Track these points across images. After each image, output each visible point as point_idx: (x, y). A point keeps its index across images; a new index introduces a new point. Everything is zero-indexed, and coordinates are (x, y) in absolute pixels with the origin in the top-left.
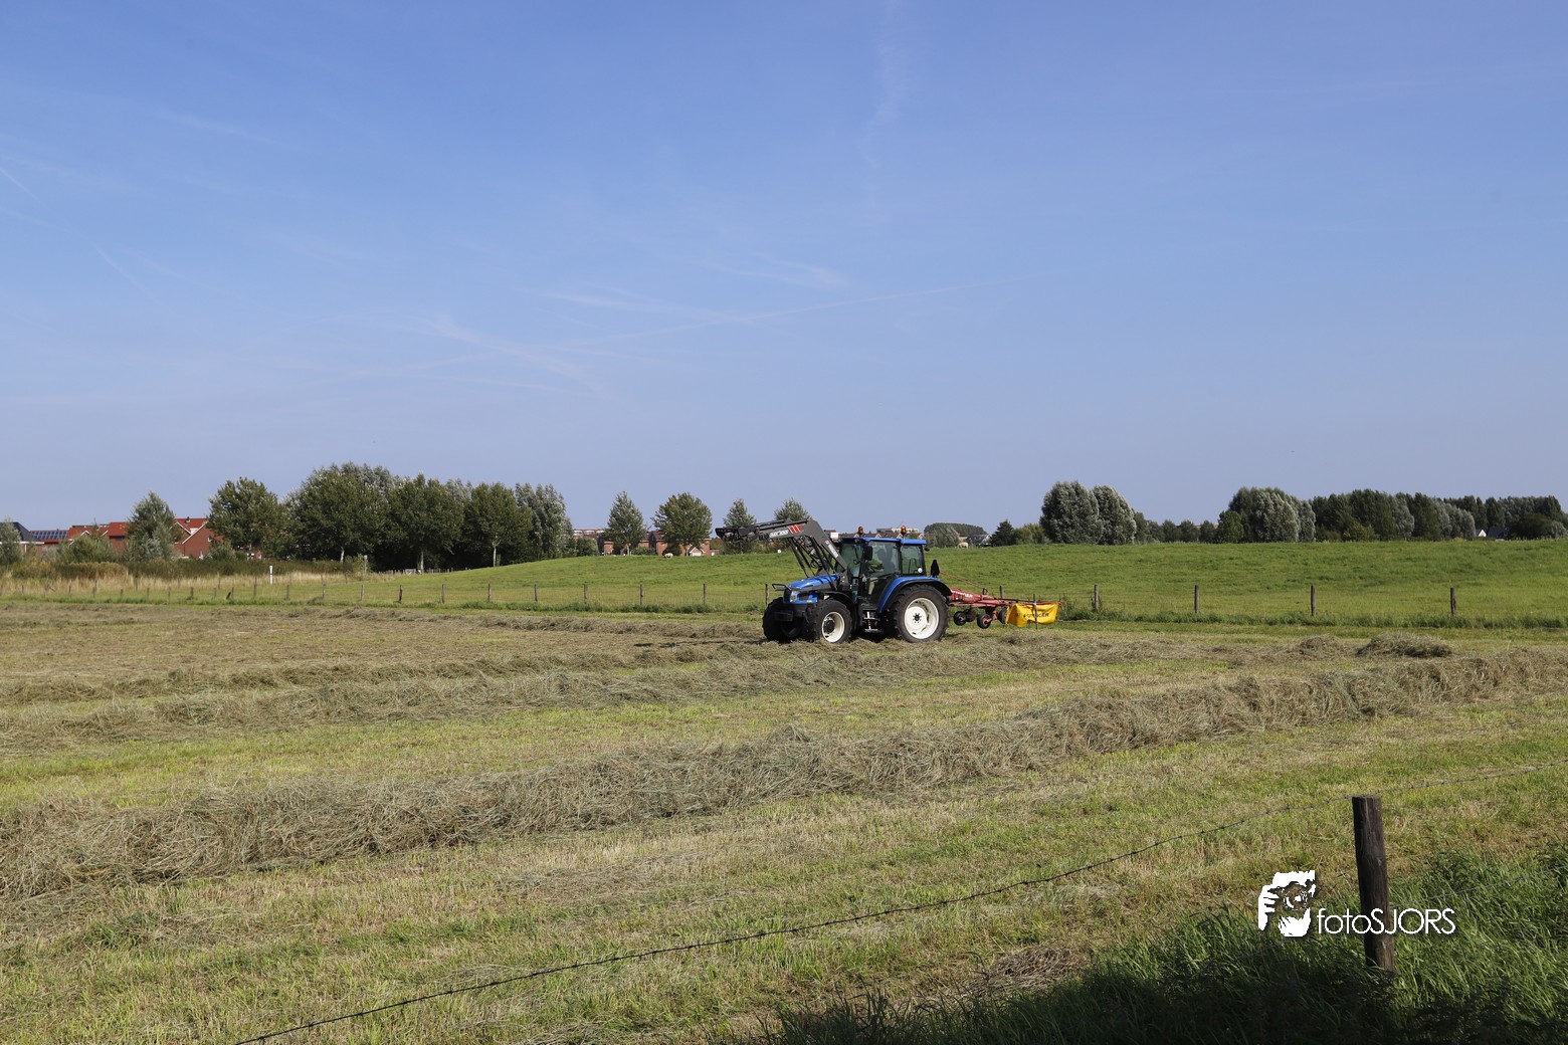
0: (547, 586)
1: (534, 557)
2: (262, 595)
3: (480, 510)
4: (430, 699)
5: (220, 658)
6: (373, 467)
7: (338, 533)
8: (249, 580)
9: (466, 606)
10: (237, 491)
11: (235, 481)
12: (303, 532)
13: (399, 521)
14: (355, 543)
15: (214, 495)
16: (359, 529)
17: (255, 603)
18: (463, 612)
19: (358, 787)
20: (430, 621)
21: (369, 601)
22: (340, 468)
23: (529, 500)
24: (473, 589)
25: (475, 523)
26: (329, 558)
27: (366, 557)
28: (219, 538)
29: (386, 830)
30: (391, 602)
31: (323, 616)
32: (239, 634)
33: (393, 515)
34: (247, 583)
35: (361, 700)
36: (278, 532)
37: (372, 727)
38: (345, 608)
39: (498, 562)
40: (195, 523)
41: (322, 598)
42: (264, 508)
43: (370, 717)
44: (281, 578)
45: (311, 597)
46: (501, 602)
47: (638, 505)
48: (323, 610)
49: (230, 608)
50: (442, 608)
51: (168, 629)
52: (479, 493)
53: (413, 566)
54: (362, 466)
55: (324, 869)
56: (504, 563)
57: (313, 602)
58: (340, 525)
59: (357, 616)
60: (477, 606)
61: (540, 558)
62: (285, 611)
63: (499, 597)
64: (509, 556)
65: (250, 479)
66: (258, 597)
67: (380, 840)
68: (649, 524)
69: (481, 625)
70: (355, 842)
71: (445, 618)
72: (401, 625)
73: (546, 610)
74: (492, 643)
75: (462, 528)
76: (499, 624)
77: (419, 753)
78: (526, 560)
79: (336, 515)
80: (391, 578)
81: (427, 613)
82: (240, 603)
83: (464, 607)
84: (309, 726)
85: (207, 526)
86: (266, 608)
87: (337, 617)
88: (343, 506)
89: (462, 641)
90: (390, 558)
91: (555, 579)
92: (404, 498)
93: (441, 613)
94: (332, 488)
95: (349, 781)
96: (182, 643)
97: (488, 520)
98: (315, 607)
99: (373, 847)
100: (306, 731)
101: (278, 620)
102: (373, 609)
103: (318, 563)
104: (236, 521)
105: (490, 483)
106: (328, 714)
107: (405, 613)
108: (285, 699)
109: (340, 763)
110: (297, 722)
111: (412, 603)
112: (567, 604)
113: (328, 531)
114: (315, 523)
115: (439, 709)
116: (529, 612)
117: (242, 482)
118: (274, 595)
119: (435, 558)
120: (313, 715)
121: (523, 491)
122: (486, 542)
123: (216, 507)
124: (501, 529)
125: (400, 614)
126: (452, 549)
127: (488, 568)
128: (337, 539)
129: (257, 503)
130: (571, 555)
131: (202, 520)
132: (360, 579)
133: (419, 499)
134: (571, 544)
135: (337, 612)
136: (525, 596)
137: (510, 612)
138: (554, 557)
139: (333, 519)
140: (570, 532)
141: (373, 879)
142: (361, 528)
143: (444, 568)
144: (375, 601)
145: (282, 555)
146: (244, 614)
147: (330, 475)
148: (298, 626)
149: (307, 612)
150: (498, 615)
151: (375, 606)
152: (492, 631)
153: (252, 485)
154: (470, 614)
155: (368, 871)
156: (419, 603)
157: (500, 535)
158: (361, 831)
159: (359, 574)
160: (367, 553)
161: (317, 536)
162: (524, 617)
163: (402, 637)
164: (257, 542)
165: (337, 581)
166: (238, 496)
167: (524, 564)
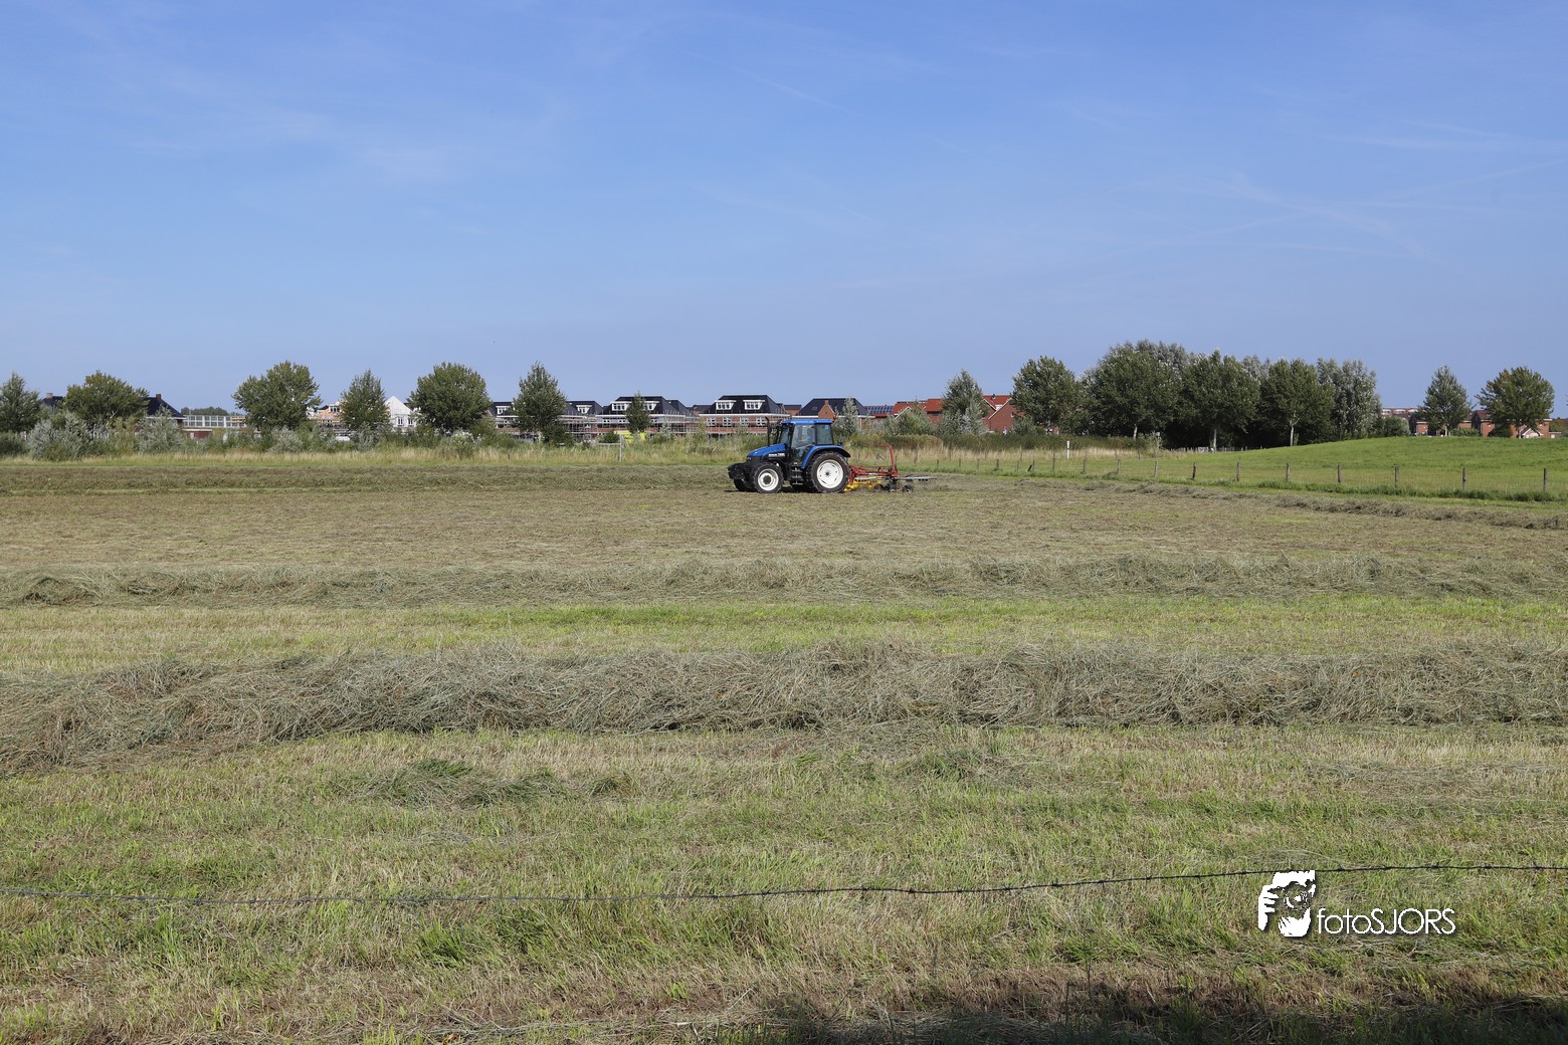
0: (1351, 467)
1: (1337, 437)
2: (1060, 468)
3: (1277, 387)
4: (1228, 576)
5: (1025, 526)
6: (1167, 344)
7: (1132, 410)
8: (1049, 454)
9: (1262, 486)
10: (1038, 368)
11: (1036, 359)
12: (1098, 408)
13: (1192, 398)
14: (1147, 420)
15: (1017, 374)
16: (1152, 406)
17: (1053, 476)
18: (1259, 491)
19: (1161, 656)
20: (1224, 499)
21: (1162, 477)
22: (1135, 345)
23: (1335, 378)
24: (1268, 468)
25: (1272, 400)
26: (1123, 434)
27: (1158, 434)
28: (1022, 414)
29: (1189, 701)
30: (1184, 479)
31: (1118, 490)
32: (1040, 504)
33: (1186, 393)
34: (1047, 457)
35: (1159, 573)
36: (1074, 408)
37: (1169, 600)
38: (1140, 484)
39: (1296, 442)
40: (1000, 399)
41: (1116, 473)
42: (1062, 385)
43: (1167, 590)
44: (1078, 454)
45: (1106, 472)
46: (1300, 483)
47: (1461, 382)
48: (1118, 484)
49: (1032, 480)
50: (1237, 486)
51: (978, 498)
52: (1277, 369)
53: (1206, 444)
54: (1158, 345)
55: (1126, 732)
56: (1302, 442)
57: (1107, 477)
58: (1134, 402)
59: (1151, 492)
60: (1273, 486)
61: (1343, 438)
62: (1083, 484)
63: (1298, 477)
64: (1308, 434)
65: (1050, 357)
66: (1056, 470)
67: (1182, 710)
68: (1473, 403)
69: (1278, 506)
70: (1157, 710)
71: (1241, 496)
72: (1194, 502)
73: (1350, 492)
74: (1291, 524)
75: (1257, 406)
76: (1298, 505)
77: (1218, 629)
78: (1327, 439)
79: (1130, 392)
80: (1183, 455)
81: (1222, 492)
82: (1041, 476)
83: (1260, 486)
84: (1108, 595)
85: (1011, 403)
86: (1064, 481)
87: (1131, 491)
88: (1136, 383)
89: (1258, 520)
90: (1183, 435)
91: (1360, 461)
92: (1198, 375)
93: (1236, 491)
94: (1127, 366)
95: (1152, 649)
96: (991, 510)
97: (1286, 397)
98: (1110, 482)
99: (1175, 717)
100: (1105, 599)
101: (1075, 493)
102: (1165, 485)
103: (1112, 439)
104: (1036, 398)
105: (1289, 360)
106: (1126, 584)
107: (1199, 490)
108: (1086, 566)
109: (1139, 632)
110: (1097, 589)
111: (1206, 480)
112: (1375, 487)
113: (1122, 408)
114: (1109, 400)
115: (1237, 587)
116: (1331, 494)
117: (1042, 360)
118: (1071, 468)
119: (1230, 437)
120: (1113, 584)
121: (1326, 369)
122: (1284, 421)
123: (1019, 385)
124: (1302, 407)
125: (1194, 490)
126: (1246, 427)
127: (1285, 448)
128: (1129, 416)
129: (1056, 381)
130: (1378, 435)
131: (1006, 397)
132: (1153, 456)
133: (1215, 375)
134: (1378, 424)
135: (1131, 487)
136: (1328, 477)
137: (1310, 493)
138: (1358, 437)
139: (1127, 396)
140: (1378, 411)
141: (1177, 748)
142: (1153, 404)
143: (1238, 446)
144: (1168, 478)
145: (1078, 432)
146: (1044, 486)
147: (1126, 351)
148: (1094, 499)
149: (1102, 486)
150: (1296, 496)
151: (1169, 482)
152: (1290, 512)
153: (1051, 363)
154: (1266, 494)
155: (1171, 739)
156: (1213, 482)
157: (1299, 414)
158: (1163, 699)
159: (1151, 451)
160: (1160, 430)
161: (1111, 412)
162: (1326, 499)
163: (1196, 514)
164: (1055, 419)
165: (1130, 458)
166: (1039, 375)
167: (1325, 444)
